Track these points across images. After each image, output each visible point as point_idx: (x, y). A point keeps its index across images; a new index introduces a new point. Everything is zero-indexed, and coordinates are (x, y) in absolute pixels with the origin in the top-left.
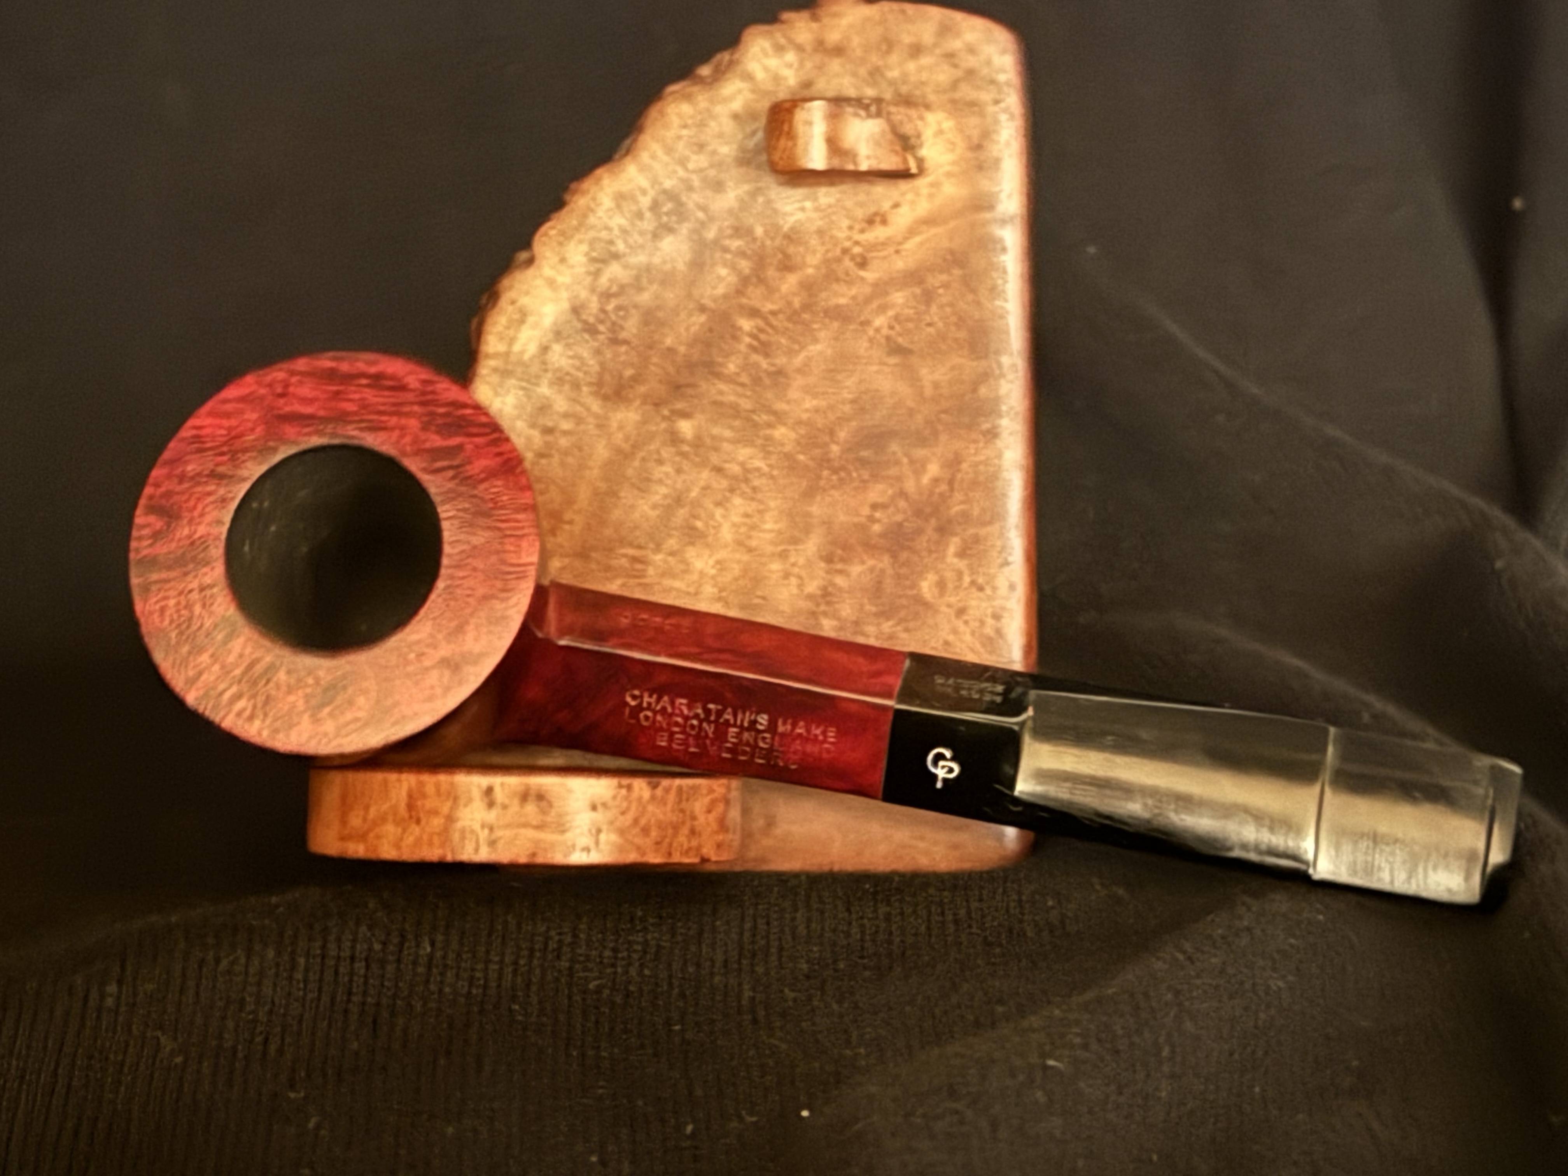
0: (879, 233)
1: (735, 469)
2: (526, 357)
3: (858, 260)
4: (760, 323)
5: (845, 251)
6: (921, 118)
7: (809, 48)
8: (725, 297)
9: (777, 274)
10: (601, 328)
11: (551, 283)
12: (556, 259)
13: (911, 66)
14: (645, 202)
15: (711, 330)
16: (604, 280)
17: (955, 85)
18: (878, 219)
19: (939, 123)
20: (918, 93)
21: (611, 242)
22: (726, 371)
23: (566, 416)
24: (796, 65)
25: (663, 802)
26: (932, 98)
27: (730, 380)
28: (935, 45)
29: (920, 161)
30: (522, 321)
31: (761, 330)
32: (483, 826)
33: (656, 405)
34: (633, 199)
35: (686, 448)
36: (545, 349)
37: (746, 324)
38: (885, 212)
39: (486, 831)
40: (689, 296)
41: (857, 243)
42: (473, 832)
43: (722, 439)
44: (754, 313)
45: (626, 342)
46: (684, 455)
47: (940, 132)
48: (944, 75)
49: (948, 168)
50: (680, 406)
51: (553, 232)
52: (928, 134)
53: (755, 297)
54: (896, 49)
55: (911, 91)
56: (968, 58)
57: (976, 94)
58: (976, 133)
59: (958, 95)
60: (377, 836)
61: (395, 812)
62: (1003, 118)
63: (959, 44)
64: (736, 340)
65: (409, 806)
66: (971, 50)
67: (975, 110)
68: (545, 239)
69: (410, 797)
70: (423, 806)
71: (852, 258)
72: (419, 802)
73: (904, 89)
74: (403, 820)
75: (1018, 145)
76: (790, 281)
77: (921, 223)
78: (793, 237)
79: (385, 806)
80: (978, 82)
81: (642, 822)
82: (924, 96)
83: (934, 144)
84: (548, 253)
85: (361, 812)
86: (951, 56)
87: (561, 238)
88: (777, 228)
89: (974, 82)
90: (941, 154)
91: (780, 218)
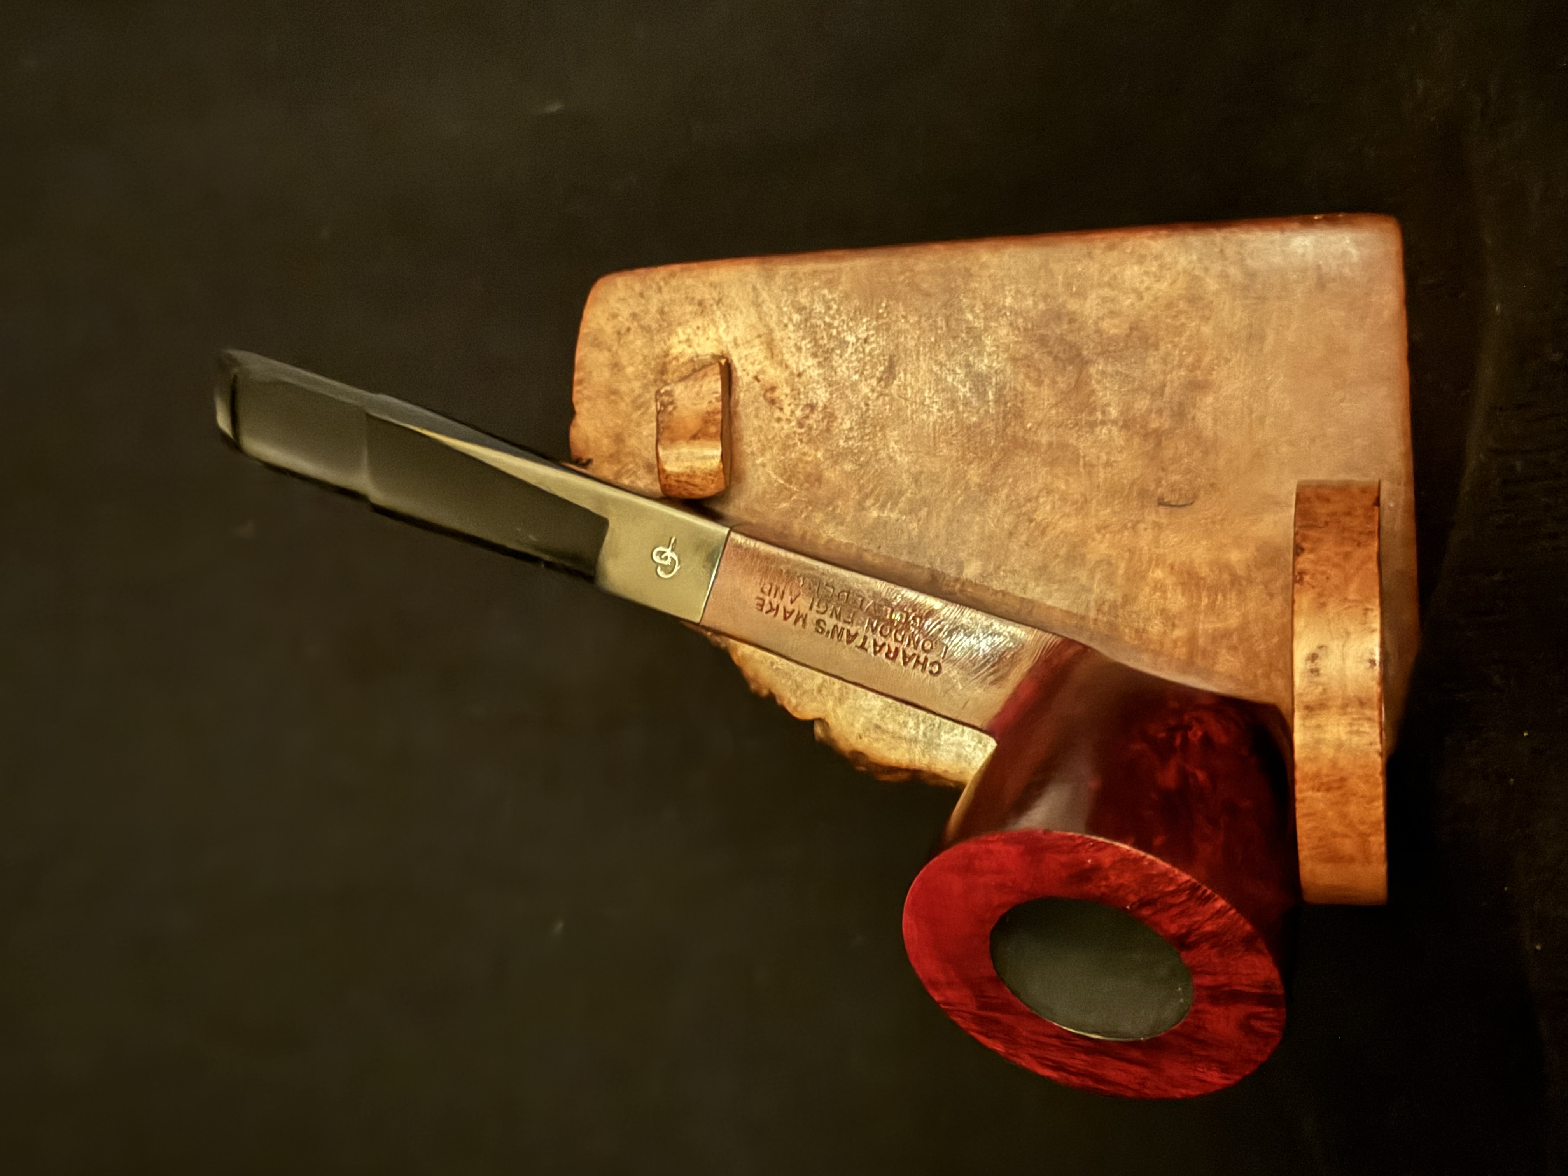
0: (781, 393)
1: (1009, 519)
3: (808, 411)
4: (870, 501)
5: (800, 425)
6: (676, 358)
9: (825, 486)
12: (819, 697)
13: (630, 370)
17: (646, 329)
18: (769, 395)
19: (680, 342)
20: (653, 363)
22: (917, 532)
25: (1317, 541)
26: (658, 349)
27: (924, 527)
28: (610, 350)
29: (715, 357)
30: (878, 728)
31: (877, 500)
32: (1345, 713)
37: (872, 514)
38: (762, 386)
39: (1350, 710)
41: (793, 413)
42: (1351, 724)
44: (861, 507)
47: (688, 341)
48: (636, 340)
49: (720, 333)
51: (794, 701)
52: (689, 351)
53: (847, 507)
54: (615, 385)
55: (652, 370)
56: (620, 319)
57: (653, 310)
58: (689, 308)
59: (654, 326)
60: (1362, 823)
61: (1337, 803)
62: (674, 282)
63: (609, 328)
64: (885, 524)
65: (1329, 790)
66: (614, 316)
67: (666, 309)
68: (799, 709)
69: (1319, 790)
70: (1327, 776)
71: (807, 417)
72: (1325, 780)
73: (651, 377)
74: (1343, 795)
75: (697, 269)
76: (832, 475)
77: (772, 355)
78: (789, 474)
79: (1331, 814)
80: (642, 308)
81: (1337, 560)
82: (656, 357)
83: (699, 345)
84: (813, 705)
85: (1338, 840)
86: (620, 335)
87: (799, 693)
88: (781, 489)
89: (642, 312)
90: (708, 339)
91: (773, 487)
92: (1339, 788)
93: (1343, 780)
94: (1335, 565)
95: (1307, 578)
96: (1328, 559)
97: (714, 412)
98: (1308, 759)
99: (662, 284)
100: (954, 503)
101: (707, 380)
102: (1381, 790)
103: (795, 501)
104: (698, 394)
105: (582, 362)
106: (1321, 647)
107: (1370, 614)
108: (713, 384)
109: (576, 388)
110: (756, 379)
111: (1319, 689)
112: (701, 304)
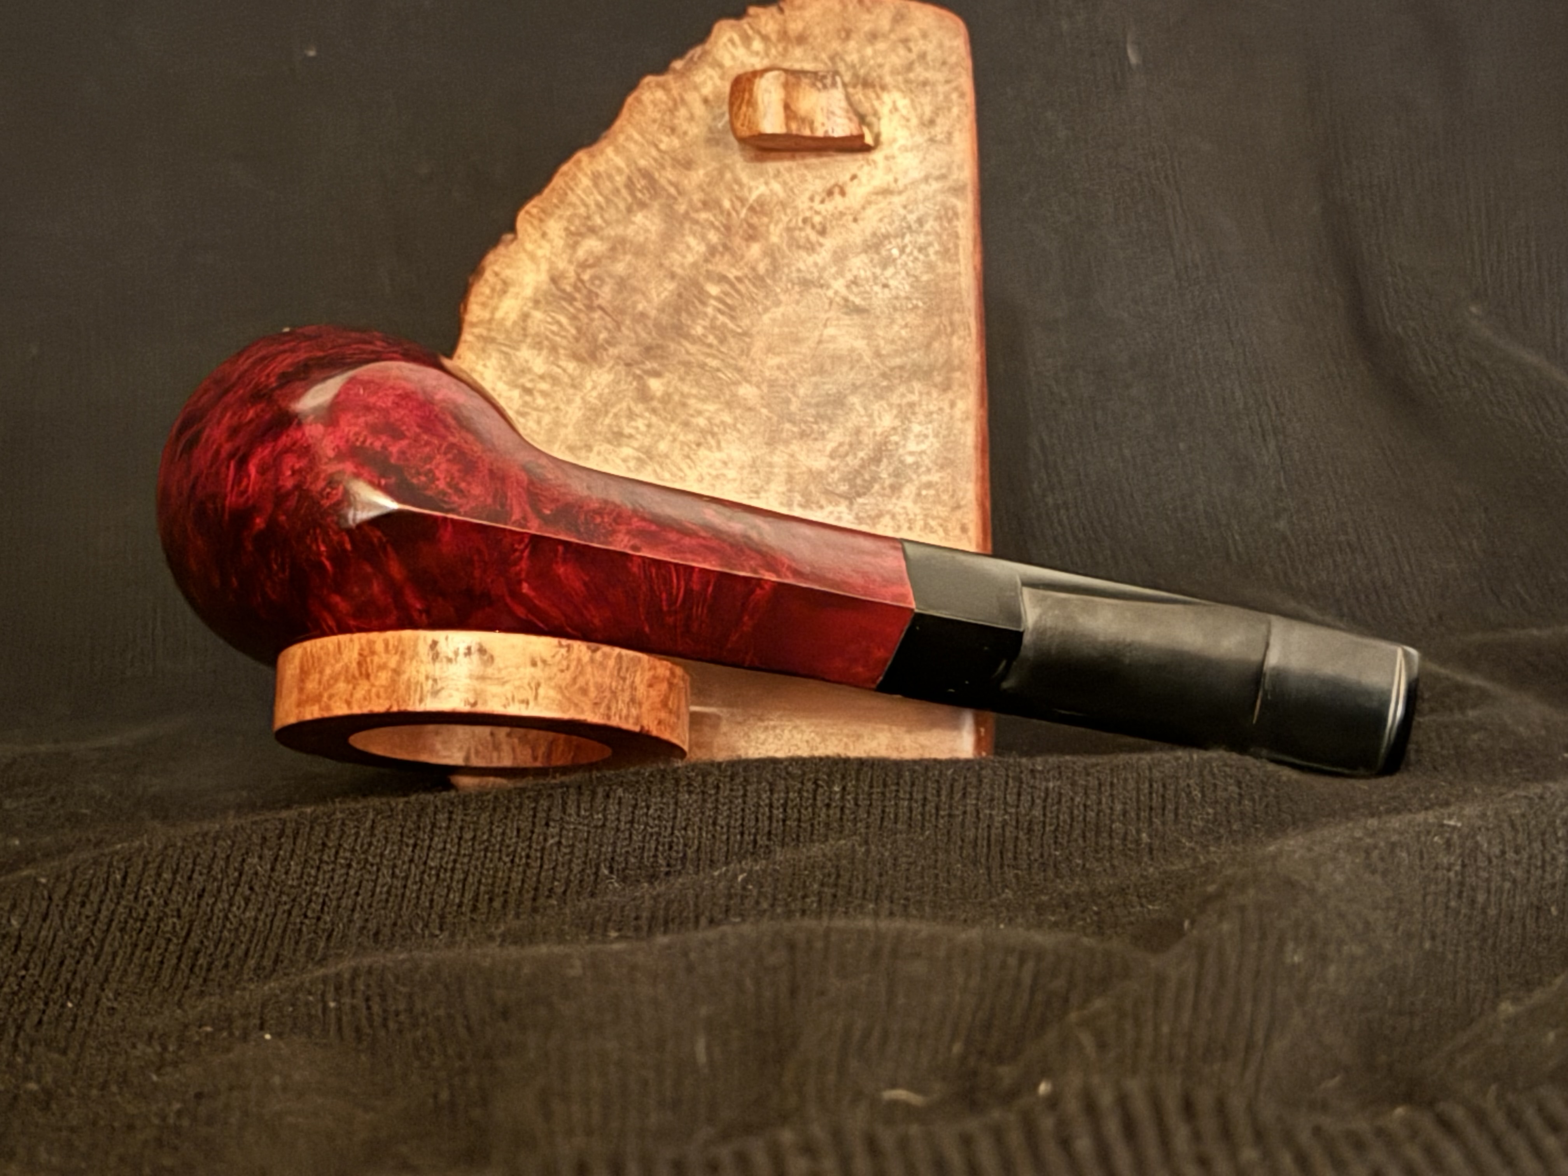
0: (838, 201)
1: (701, 422)
2: (509, 324)
3: (819, 228)
4: (727, 288)
5: (805, 221)
6: (878, 97)
7: (774, 37)
8: (695, 265)
9: (744, 244)
10: (578, 296)
11: (533, 257)
12: (537, 236)
13: (869, 51)
14: (620, 180)
15: (680, 295)
16: (581, 253)
17: (909, 67)
18: (837, 190)
19: (894, 103)
20: (874, 74)
21: (588, 218)
22: (693, 332)
23: (542, 377)
24: (762, 53)
25: (603, 666)
26: (888, 79)
27: (697, 340)
28: (891, 31)
29: (877, 138)
30: (504, 292)
31: (727, 294)
32: (427, 678)
33: (628, 365)
34: (610, 177)
35: (655, 404)
36: (525, 317)
37: (713, 290)
38: (845, 183)
39: (430, 682)
40: (661, 265)
41: (818, 213)
42: (417, 683)
43: (689, 396)
44: (722, 279)
45: (601, 308)
46: (654, 411)
47: (895, 109)
48: (898, 58)
49: (901, 142)
50: (649, 365)
51: (535, 211)
52: (884, 111)
53: (721, 265)
54: (855, 36)
55: (868, 74)
56: (921, 42)
57: (929, 75)
58: (928, 111)
59: (912, 76)
60: (330, 697)
61: (347, 671)
62: (954, 96)
63: (913, 31)
64: (704, 303)
65: (360, 664)
66: (925, 35)
67: (928, 88)
68: (527, 217)
69: (360, 654)
70: (372, 662)
71: (813, 227)
72: (368, 660)
73: (862, 72)
74: (354, 677)
75: (968, 120)
76: (755, 250)
77: (877, 193)
78: (758, 209)
79: (338, 667)
80: (931, 64)
81: (581, 682)
82: (880, 77)
83: (890, 120)
84: (530, 229)
85: (317, 676)
86: (905, 41)
87: (542, 215)
88: (743, 201)
89: (927, 64)
90: (896, 129)
91: (746, 192)
92: (361, 674)
93: (368, 676)
94: (574, 680)
95: (563, 651)
96: (582, 673)
97: (812, 128)
98: (387, 643)
99: (954, 84)
100: (718, 370)
101: (846, 121)
102: (356, 710)
103: (729, 214)
104: (833, 113)
106: (492, 658)
107: (523, 706)
108: (842, 129)
110: (854, 177)
111: (451, 655)
112: (932, 122)
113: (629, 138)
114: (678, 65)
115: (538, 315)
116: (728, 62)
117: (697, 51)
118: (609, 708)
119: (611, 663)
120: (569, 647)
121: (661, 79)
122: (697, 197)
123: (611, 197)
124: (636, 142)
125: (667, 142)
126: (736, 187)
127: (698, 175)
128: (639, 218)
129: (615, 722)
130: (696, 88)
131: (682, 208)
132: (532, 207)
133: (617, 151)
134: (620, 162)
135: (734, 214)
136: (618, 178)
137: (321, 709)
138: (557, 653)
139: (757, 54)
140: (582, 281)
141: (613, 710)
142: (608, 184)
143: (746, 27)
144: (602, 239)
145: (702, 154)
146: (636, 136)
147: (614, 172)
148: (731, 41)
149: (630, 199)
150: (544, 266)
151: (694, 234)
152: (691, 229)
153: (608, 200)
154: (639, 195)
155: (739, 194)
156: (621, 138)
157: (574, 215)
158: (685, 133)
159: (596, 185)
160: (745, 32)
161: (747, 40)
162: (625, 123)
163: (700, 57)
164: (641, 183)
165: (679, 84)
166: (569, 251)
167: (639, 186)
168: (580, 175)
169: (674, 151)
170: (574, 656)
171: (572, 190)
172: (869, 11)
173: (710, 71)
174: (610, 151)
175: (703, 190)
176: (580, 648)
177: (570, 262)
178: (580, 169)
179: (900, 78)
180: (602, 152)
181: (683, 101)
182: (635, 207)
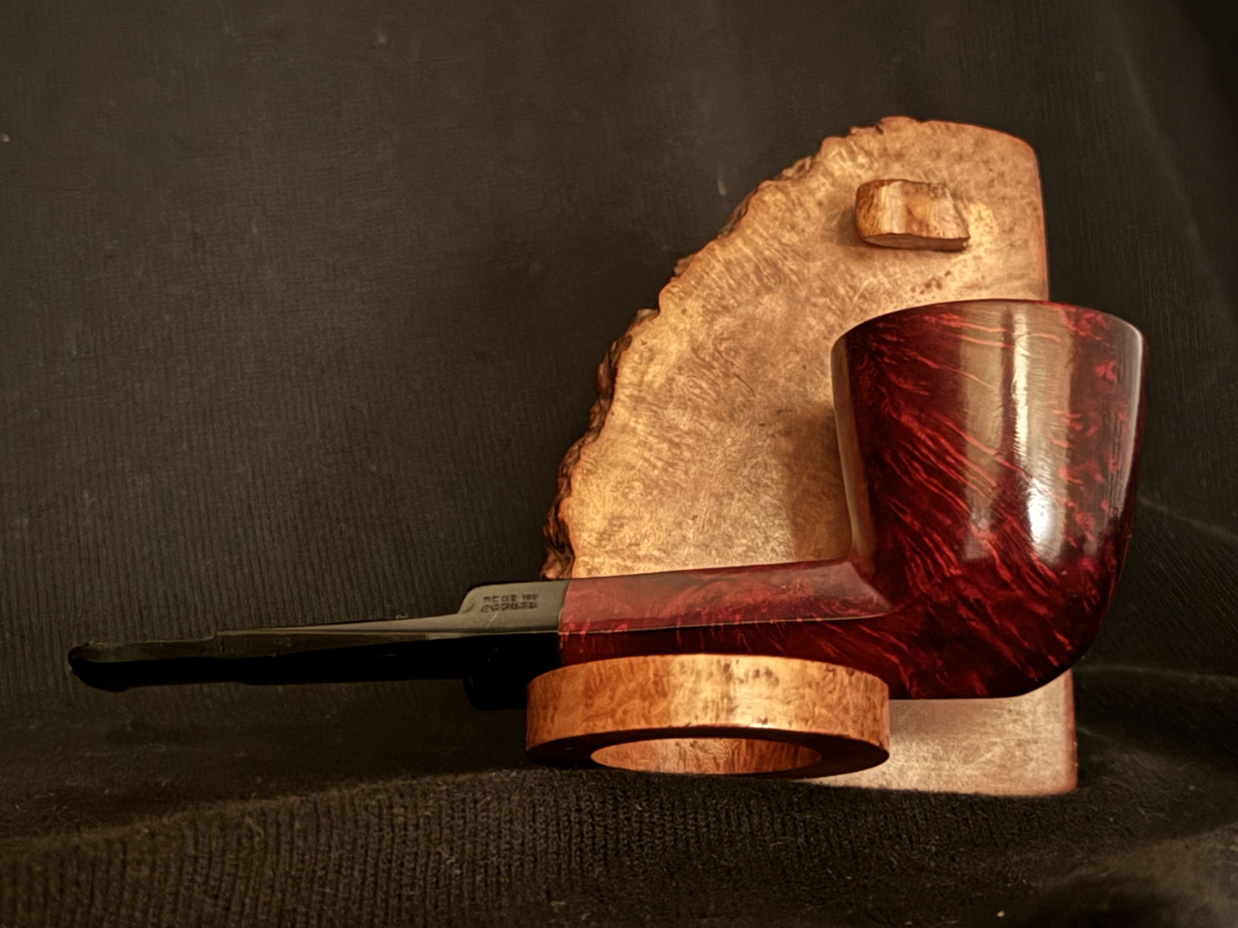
0: (937, 293)
2: (656, 385)
6: (966, 208)
7: (876, 153)
8: (816, 342)
10: (716, 364)
11: (675, 329)
12: (679, 311)
13: (957, 168)
14: (749, 267)
15: (804, 367)
16: (717, 328)
17: (992, 182)
18: (934, 283)
19: (979, 212)
20: (962, 188)
21: (723, 298)
23: (688, 433)
24: (867, 166)
25: (857, 688)
26: (973, 193)
28: (974, 153)
30: (651, 359)
32: (723, 697)
33: (762, 425)
34: (740, 264)
35: (787, 459)
36: (671, 380)
38: (940, 278)
39: (726, 701)
40: (787, 341)
42: (714, 701)
45: (736, 375)
46: (786, 465)
47: (980, 218)
48: (982, 176)
49: (986, 246)
50: (780, 426)
51: (675, 290)
52: (972, 219)
54: (944, 156)
55: (956, 187)
56: (1000, 164)
57: (1007, 191)
58: (1008, 220)
59: (993, 191)
61: (643, 690)
62: (1029, 210)
63: (992, 154)
65: (655, 683)
66: (1002, 158)
67: (1006, 202)
68: (669, 295)
69: (656, 675)
70: (668, 682)
72: (665, 680)
73: (950, 185)
74: (650, 695)
75: (1040, 229)
77: (968, 288)
78: (868, 296)
79: (632, 685)
80: (1009, 181)
81: (845, 702)
82: (967, 192)
83: (977, 227)
84: (671, 306)
85: (608, 693)
86: (986, 162)
87: (682, 295)
88: (854, 289)
89: (1005, 182)
90: (982, 235)
91: (856, 282)
92: (657, 692)
93: (665, 695)
94: (840, 699)
95: (831, 674)
96: (844, 694)
97: (928, 231)
98: (682, 666)
101: (954, 226)
102: (654, 724)
103: (844, 300)
104: (944, 218)
105: (964, 130)
106: (777, 680)
107: (804, 723)
108: (951, 232)
109: (942, 124)
110: (948, 273)
111: (742, 677)
112: (1011, 230)
113: (755, 231)
114: (790, 172)
115: (682, 379)
116: (837, 173)
117: (808, 161)
118: (862, 725)
119: (862, 686)
120: (834, 671)
121: (780, 184)
122: (817, 284)
123: (742, 281)
124: (761, 236)
125: (790, 238)
126: (848, 277)
127: (816, 266)
128: (766, 299)
129: (866, 738)
130: (811, 192)
131: (803, 293)
132: (674, 288)
133: (745, 244)
134: (747, 251)
135: (847, 300)
136: (746, 265)
137: (615, 723)
138: (826, 676)
139: (862, 166)
140: (719, 352)
141: (865, 726)
142: (739, 271)
143: (852, 143)
144: (734, 317)
145: (820, 248)
146: (761, 230)
147: (743, 260)
148: (840, 154)
149: (757, 283)
150: (686, 338)
151: (814, 315)
152: (811, 311)
153: (739, 284)
154: (766, 280)
155: (850, 283)
156: (749, 231)
157: (710, 295)
158: (803, 231)
159: (728, 270)
160: (851, 148)
161: (852, 155)
162: (750, 219)
163: (811, 166)
164: (767, 272)
165: (795, 189)
166: (707, 326)
167: (765, 273)
168: (713, 261)
169: (794, 245)
170: (839, 678)
171: (707, 274)
172: (954, 136)
173: (822, 179)
174: (739, 243)
175: (820, 279)
176: (841, 671)
177: (708, 335)
178: (715, 257)
179: (984, 193)
180: (732, 242)
181: (801, 204)
182: (763, 292)
